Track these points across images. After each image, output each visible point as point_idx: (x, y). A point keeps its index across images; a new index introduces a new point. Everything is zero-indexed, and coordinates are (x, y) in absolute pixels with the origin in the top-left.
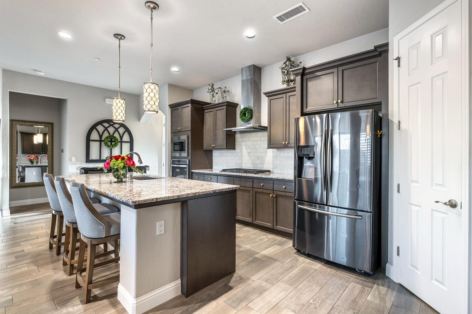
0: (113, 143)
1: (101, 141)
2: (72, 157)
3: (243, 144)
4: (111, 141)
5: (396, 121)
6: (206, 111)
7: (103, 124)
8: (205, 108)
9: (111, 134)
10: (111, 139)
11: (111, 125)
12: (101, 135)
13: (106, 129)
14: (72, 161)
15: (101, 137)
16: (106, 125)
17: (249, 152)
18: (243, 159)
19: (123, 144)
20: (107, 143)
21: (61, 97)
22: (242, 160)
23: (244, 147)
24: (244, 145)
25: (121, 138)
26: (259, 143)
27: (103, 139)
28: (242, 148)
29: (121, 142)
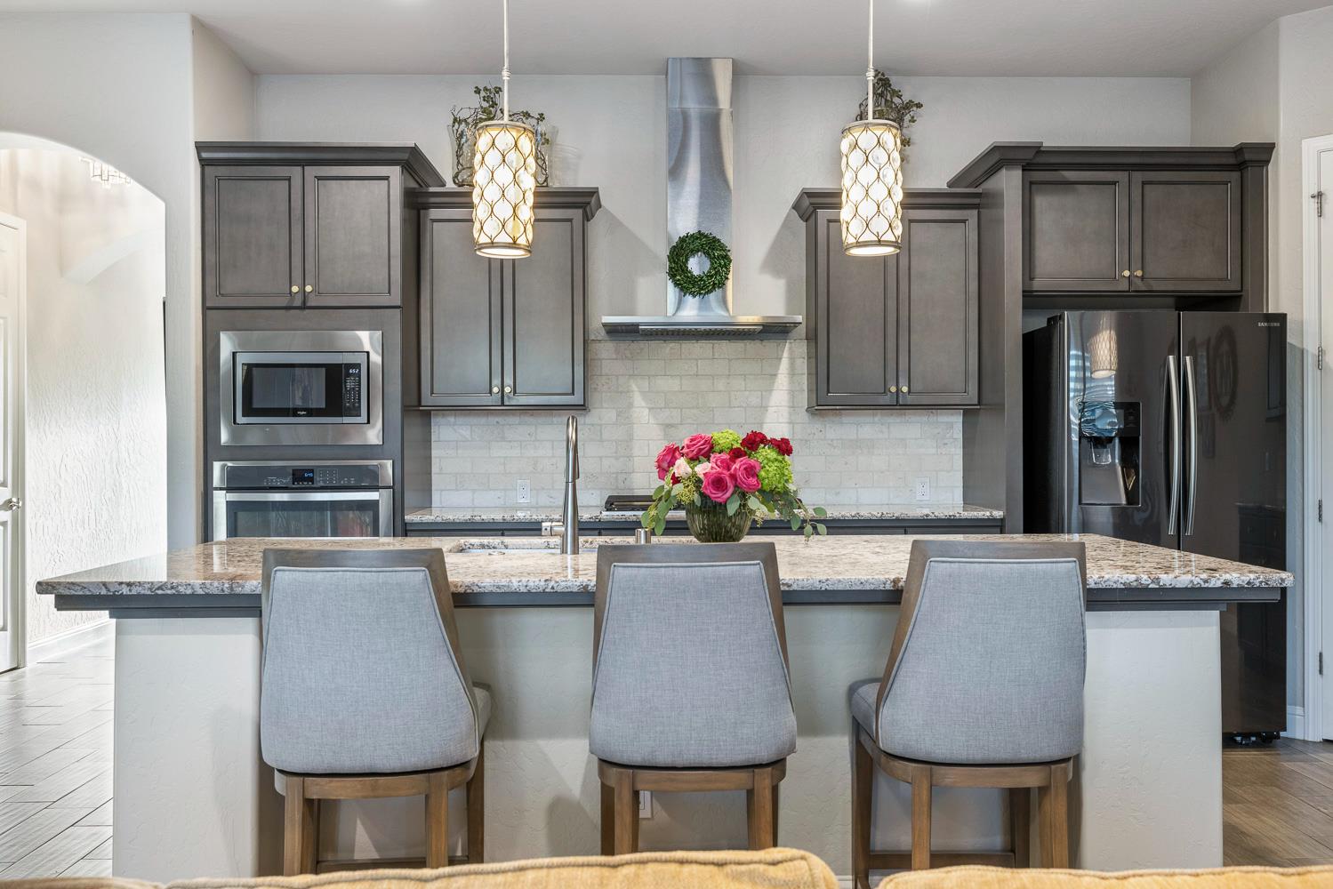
3: (634, 388)
5: (1311, 348)
6: (435, 213)
8: (433, 200)
17: (667, 422)
18: (636, 452)
22: (630, 457)
23: (638, 400)
24: (642, 393)
26: (721, 385)
28: (631, 405)
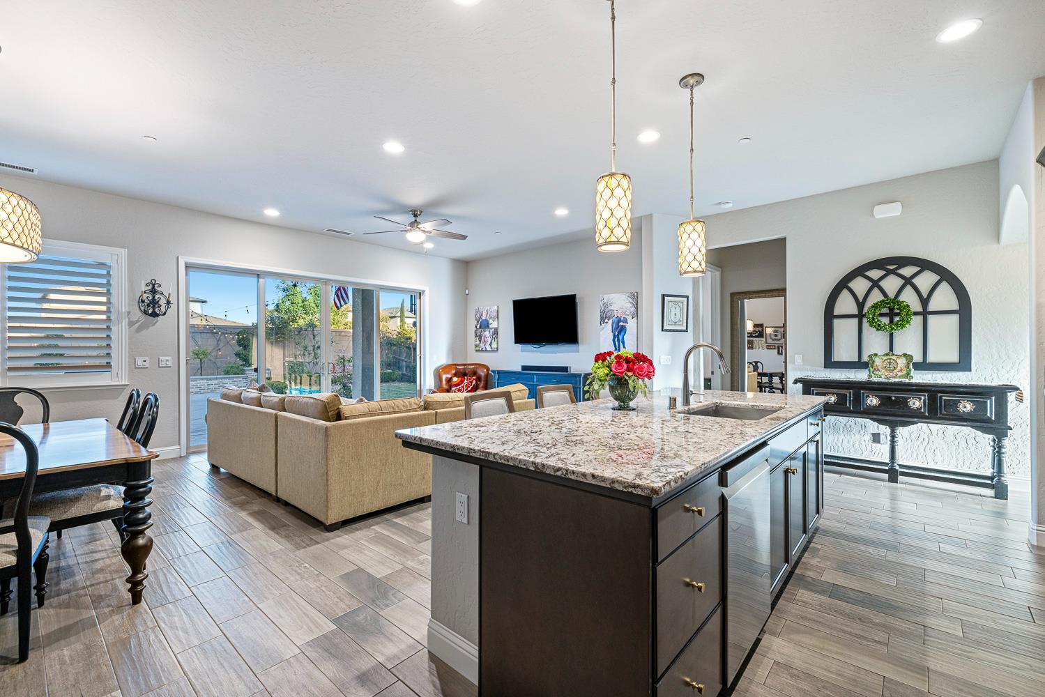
0: (897, 319)
1: (860, 316)
2: (796, 356)
4: (891, 315)
7: (867, 273)
9: (891, 295)
10: (891, 309)
11: (889, 272)
12: (861, 301)
13: (875, 284)
14: (796, 363)
15: (860, 305)
16: (875, 274)
19: (931, 318)
20: (874, 319)
21: (773, 235)
25: (925, 302)
27: (865, 310)
29: (925, 313)
